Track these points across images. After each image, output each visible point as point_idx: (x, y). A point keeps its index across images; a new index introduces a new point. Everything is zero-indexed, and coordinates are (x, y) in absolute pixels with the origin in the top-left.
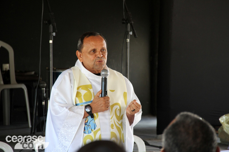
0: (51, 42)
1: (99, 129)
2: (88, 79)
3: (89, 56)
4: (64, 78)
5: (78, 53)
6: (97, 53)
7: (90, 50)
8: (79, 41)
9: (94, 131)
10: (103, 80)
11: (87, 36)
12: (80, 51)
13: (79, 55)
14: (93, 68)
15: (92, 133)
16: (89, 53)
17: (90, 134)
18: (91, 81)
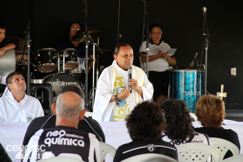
0: (87, 47)
1: (128, 105)
2: (121, 73)
3: (122, 58)
4: (106, 73)
5: (115, 56)
6: (128, 57)
7: (123, 55)
8: (116, 49)
9: (125, 106)
10: (129, 75)
11: (122, 46)
12: (117, 55)
13: (115, 57)
14: (124, 66)
15: (124, 107)
16: (123, 57)
17: (122, 108)
18: (122, 74)
